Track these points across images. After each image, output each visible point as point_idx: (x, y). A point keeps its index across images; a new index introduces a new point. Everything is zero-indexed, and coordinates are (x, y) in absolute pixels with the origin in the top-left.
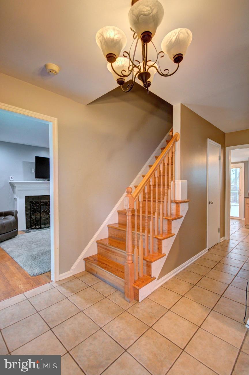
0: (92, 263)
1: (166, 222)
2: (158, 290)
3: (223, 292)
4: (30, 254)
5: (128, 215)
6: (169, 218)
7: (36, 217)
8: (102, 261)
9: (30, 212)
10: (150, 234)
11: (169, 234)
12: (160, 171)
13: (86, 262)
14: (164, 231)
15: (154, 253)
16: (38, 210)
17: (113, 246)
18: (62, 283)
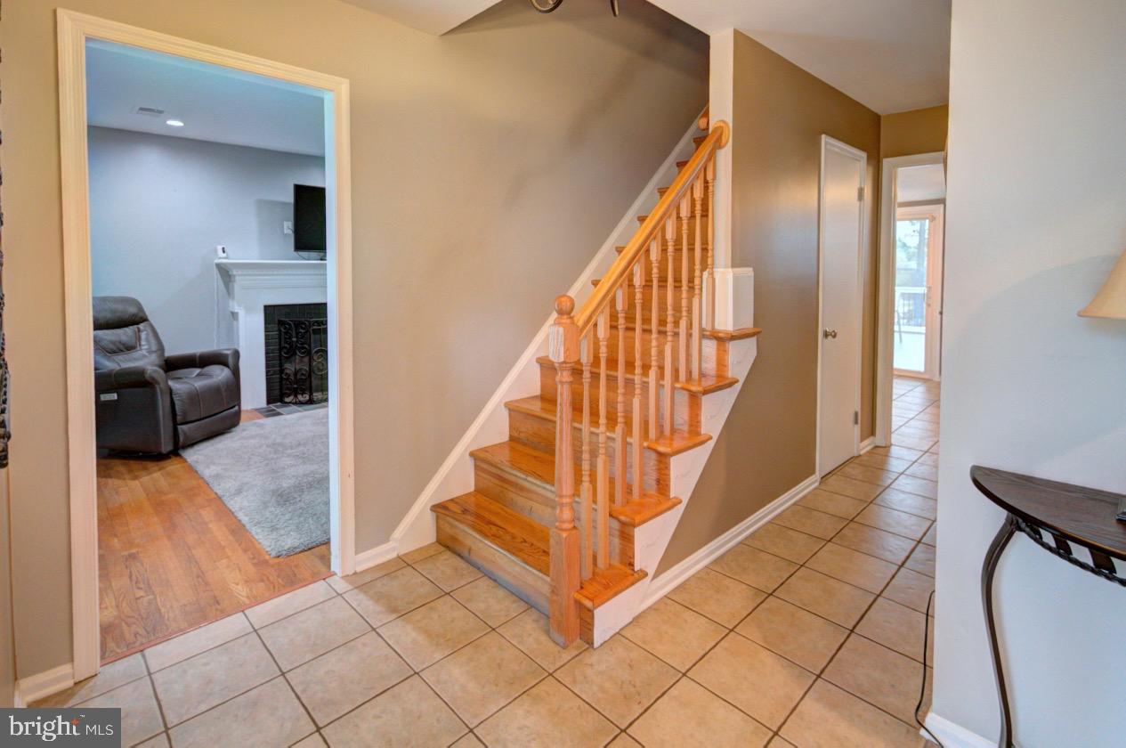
0: (457, 520)
1: (682, 399)
2: (655, 610)
3: (859, 617)
4: (273, 487)
5: (562, 382)
6: (694, 388)
7: (298, 368)
8: (486, 515)
9: (280, 353)
10: (631, 436)
11: (695, 437)
12: (664, 243)
13: (437, 517)
14: (676, 427)
15: (643, 495)
16: (305, 348)
17: (520, 469)
18: (362, 582)
